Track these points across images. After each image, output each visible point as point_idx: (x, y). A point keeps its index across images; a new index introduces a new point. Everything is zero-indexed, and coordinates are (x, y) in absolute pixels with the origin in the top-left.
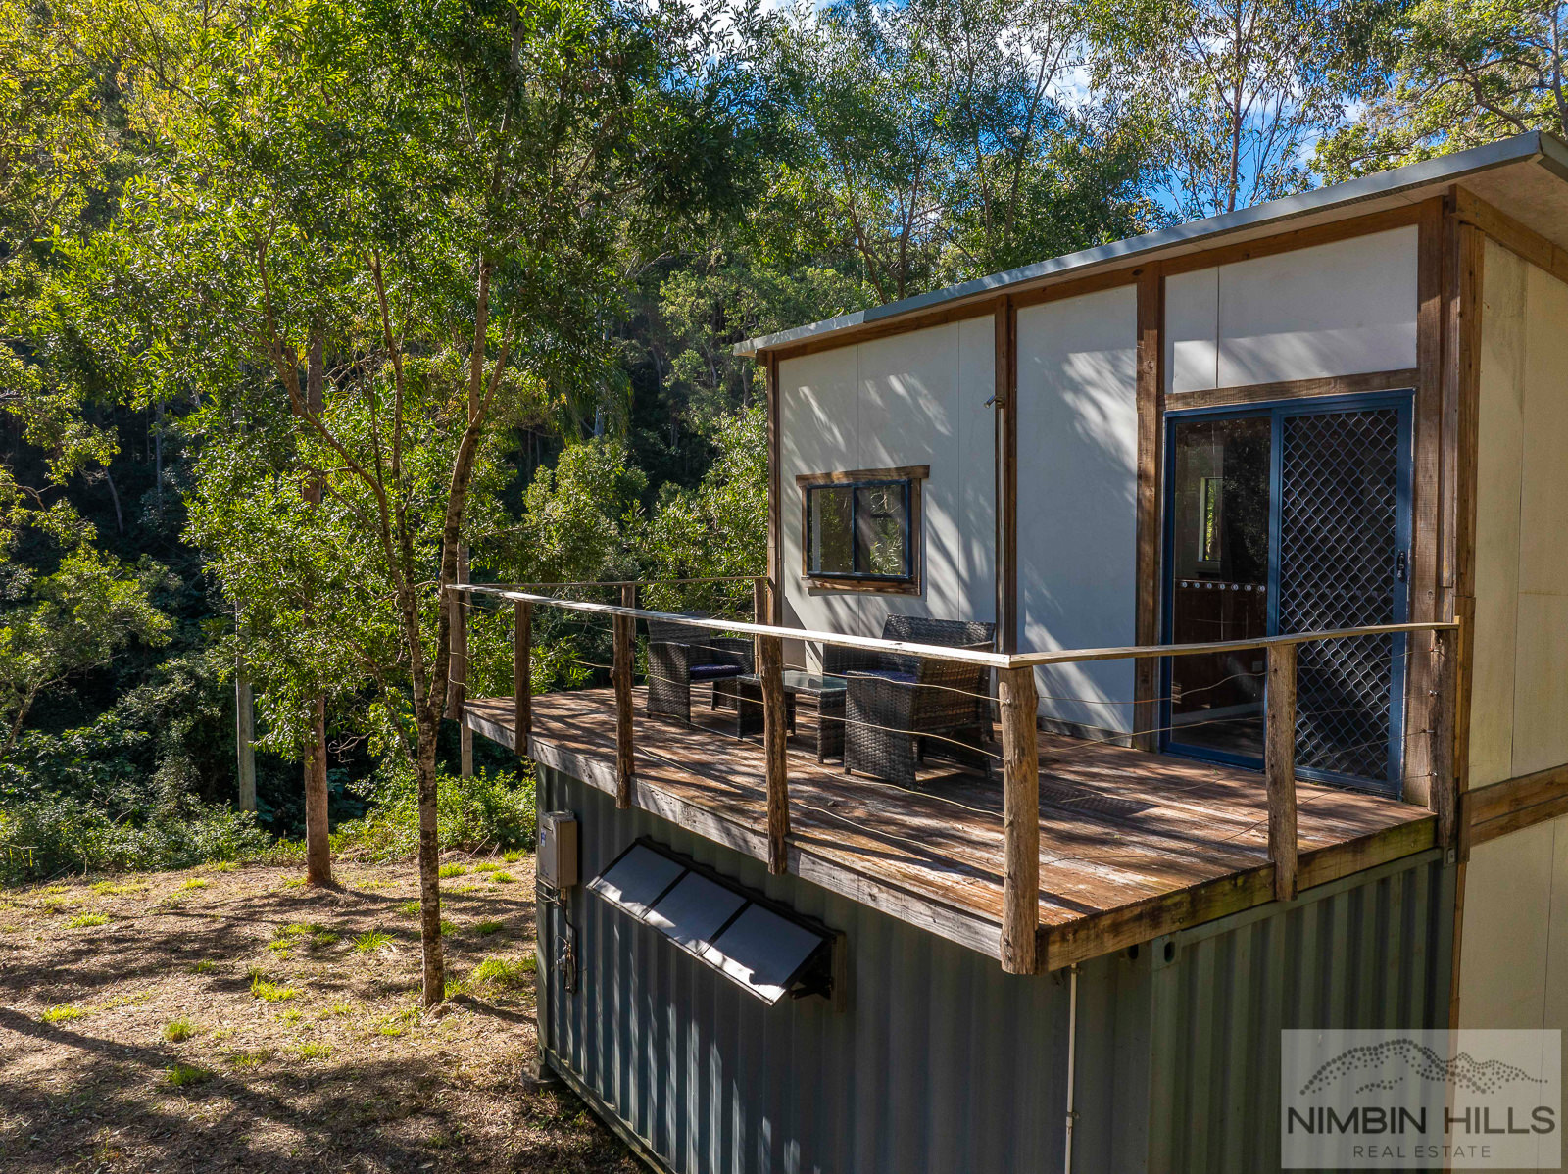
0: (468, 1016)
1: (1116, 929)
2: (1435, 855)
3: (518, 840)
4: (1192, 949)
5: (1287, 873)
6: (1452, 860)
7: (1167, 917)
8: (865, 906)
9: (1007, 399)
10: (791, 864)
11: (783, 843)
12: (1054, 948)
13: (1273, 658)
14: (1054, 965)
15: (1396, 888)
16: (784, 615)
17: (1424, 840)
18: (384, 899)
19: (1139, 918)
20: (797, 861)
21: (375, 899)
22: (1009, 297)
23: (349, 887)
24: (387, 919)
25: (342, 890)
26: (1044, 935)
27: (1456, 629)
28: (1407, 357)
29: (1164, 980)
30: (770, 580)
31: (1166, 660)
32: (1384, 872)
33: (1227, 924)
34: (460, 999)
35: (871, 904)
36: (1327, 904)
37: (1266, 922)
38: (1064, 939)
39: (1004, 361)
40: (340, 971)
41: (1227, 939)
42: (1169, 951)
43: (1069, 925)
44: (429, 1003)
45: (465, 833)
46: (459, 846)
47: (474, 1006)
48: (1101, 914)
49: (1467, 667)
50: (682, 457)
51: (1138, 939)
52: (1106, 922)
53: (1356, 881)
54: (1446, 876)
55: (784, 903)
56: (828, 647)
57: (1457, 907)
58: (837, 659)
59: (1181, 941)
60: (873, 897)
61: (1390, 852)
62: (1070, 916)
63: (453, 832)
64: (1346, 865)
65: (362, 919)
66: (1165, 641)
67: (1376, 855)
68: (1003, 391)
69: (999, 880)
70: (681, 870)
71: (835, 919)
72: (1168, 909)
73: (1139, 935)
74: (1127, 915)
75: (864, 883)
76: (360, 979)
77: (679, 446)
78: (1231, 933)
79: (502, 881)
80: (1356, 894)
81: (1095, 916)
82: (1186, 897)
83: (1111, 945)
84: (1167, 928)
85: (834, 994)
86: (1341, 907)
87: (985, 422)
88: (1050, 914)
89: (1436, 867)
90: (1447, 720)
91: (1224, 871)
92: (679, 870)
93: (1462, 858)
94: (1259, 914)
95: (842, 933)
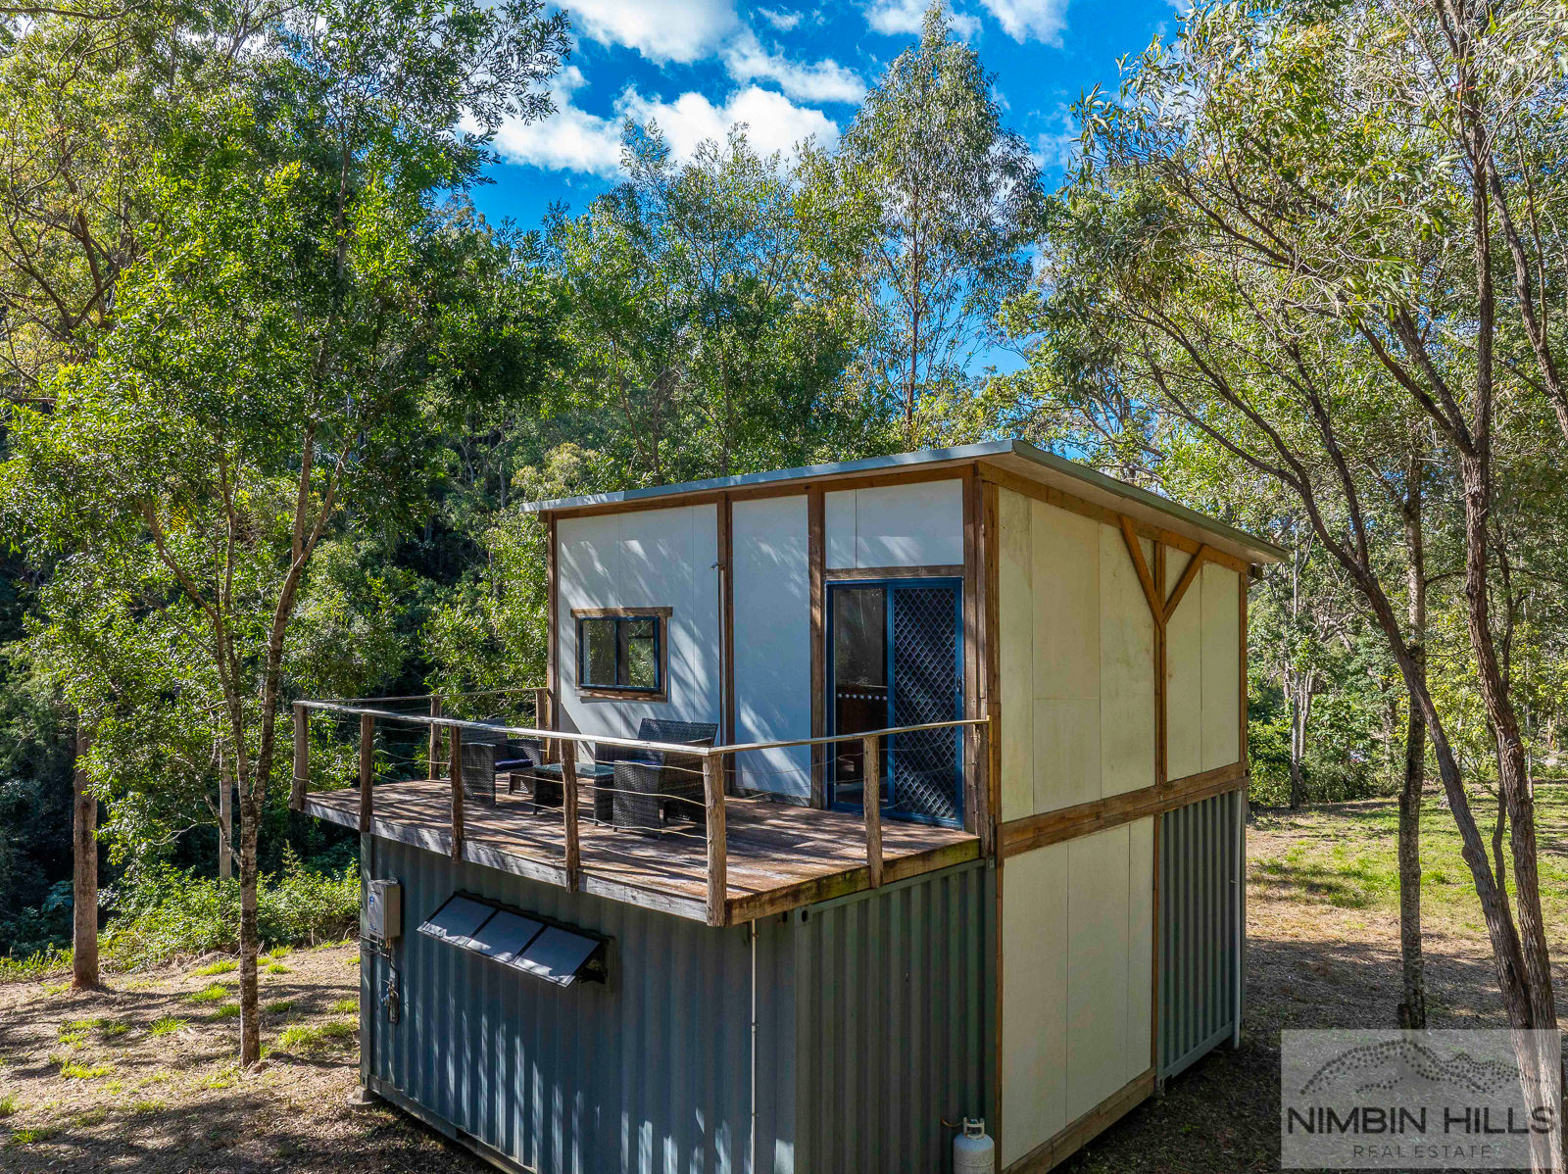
0: (286, 1068)
1: (772, 902)
2: (981, 863)
3: (279, 938)
4: (820, 915)
5: (877, 872)
6: (992, 866)
7: (802, 897)
8: (629, 905)
9: (726, 564)
10: (581, 885)
11: (576, 874)
12: (736, 912)
13: (866, 743)
14: (736, 921)
15: (954, 883)
16: (560, 720)
17: (972, 854)
18: (160, 996)
19: (785, 896)
20: (585, 882)
21: (152, 996)
22: (727, 494)
23: (117, 989)
24: (174, 1009)
25: (114, 993)
26: (729, 905)
27: (987, 723)
28: (959, 559)
29: (802, 934)
30: (549, 691)
31: (830, 745)
32: (945, 874)
33: (841, 902)
34: (276, 1056)
35: (633, 902)
36: (907, 891)
37: (867, 901)
38: (741, 907)
39: (723, 538)
40: (143, 1052)
41: (841, 911)
42: (805, 916)
43: (743, 899)
44: (247, 1062)
45: (224, 935)
46: (218, 947)
47: (290, 1059)
48: (762, 893)
49: (997, 747)
50: (436, 550)
51: (785, 908)
52: (766, 897)
53: (927, 878)
54: (989, 876)
55: (571, 924)
56: (599, 746)
57: (998, 896)
58: (605, 753)
59: (812, 910)
60: (634, 898)
61: (949, 860)
62: (745, 894)
63: (212, 933)
64: (918, 868)
65: (146, 1011)
66: (830, 734)
67: (939, 862)
68: (723, 558)
69: (705, 881)
70: (491, 910)
71: (608, 927)
72: (803, 891)
73: (786, 906)
74: (778, 894)
75: (629, 890)
76: (169, 1055)
77: (433, 540)
78: (844, 907)
79: (277, 972)
80: (927, 886)
81: (759, 894)
82: (814, 885)
83: (769, 911)
84: (803, 902)
85: (607, 980)
86: (916, 895)
87: (713, 579)
88: (732, 894)
89: (982, 871)
90: (984, 779)
91: (839, 870)
92: (490, 911)
93: (999, 865)
94: (862, 896)
95: (612, 937)
